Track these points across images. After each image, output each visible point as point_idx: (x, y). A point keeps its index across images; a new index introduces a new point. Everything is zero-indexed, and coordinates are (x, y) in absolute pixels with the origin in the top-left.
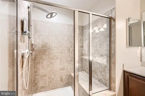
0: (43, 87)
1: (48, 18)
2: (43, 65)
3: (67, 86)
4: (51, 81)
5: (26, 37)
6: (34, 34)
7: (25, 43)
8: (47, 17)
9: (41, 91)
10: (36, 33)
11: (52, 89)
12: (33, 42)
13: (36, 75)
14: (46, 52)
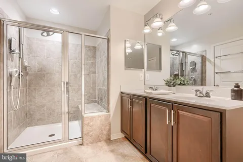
0: (40, 119)
1: (44, 36)
2: (41, 92)
3: (73, 121)
4: (51, 113)
5: (16, 56)
6: (29, 55)
7: (14, 62)
8: (42, 34)
9: (37, 125)
10: (31, 53)
11: (53, 123)
12: (26, 64)
13: (31, 105)
14: (44, 76)
